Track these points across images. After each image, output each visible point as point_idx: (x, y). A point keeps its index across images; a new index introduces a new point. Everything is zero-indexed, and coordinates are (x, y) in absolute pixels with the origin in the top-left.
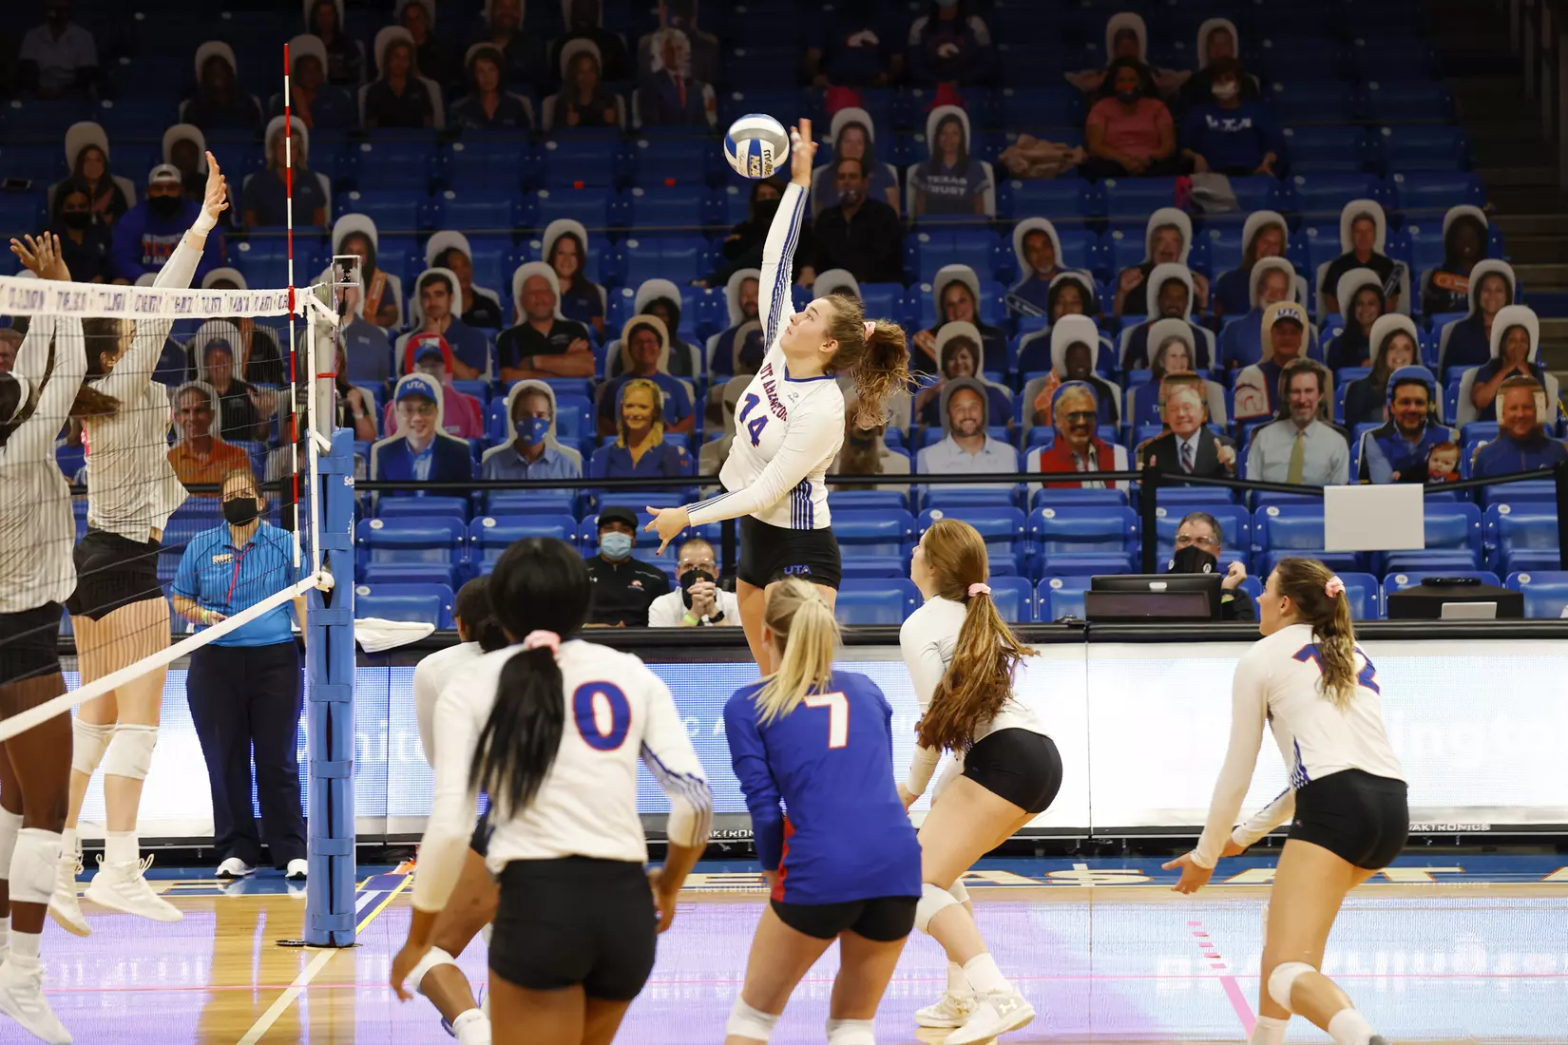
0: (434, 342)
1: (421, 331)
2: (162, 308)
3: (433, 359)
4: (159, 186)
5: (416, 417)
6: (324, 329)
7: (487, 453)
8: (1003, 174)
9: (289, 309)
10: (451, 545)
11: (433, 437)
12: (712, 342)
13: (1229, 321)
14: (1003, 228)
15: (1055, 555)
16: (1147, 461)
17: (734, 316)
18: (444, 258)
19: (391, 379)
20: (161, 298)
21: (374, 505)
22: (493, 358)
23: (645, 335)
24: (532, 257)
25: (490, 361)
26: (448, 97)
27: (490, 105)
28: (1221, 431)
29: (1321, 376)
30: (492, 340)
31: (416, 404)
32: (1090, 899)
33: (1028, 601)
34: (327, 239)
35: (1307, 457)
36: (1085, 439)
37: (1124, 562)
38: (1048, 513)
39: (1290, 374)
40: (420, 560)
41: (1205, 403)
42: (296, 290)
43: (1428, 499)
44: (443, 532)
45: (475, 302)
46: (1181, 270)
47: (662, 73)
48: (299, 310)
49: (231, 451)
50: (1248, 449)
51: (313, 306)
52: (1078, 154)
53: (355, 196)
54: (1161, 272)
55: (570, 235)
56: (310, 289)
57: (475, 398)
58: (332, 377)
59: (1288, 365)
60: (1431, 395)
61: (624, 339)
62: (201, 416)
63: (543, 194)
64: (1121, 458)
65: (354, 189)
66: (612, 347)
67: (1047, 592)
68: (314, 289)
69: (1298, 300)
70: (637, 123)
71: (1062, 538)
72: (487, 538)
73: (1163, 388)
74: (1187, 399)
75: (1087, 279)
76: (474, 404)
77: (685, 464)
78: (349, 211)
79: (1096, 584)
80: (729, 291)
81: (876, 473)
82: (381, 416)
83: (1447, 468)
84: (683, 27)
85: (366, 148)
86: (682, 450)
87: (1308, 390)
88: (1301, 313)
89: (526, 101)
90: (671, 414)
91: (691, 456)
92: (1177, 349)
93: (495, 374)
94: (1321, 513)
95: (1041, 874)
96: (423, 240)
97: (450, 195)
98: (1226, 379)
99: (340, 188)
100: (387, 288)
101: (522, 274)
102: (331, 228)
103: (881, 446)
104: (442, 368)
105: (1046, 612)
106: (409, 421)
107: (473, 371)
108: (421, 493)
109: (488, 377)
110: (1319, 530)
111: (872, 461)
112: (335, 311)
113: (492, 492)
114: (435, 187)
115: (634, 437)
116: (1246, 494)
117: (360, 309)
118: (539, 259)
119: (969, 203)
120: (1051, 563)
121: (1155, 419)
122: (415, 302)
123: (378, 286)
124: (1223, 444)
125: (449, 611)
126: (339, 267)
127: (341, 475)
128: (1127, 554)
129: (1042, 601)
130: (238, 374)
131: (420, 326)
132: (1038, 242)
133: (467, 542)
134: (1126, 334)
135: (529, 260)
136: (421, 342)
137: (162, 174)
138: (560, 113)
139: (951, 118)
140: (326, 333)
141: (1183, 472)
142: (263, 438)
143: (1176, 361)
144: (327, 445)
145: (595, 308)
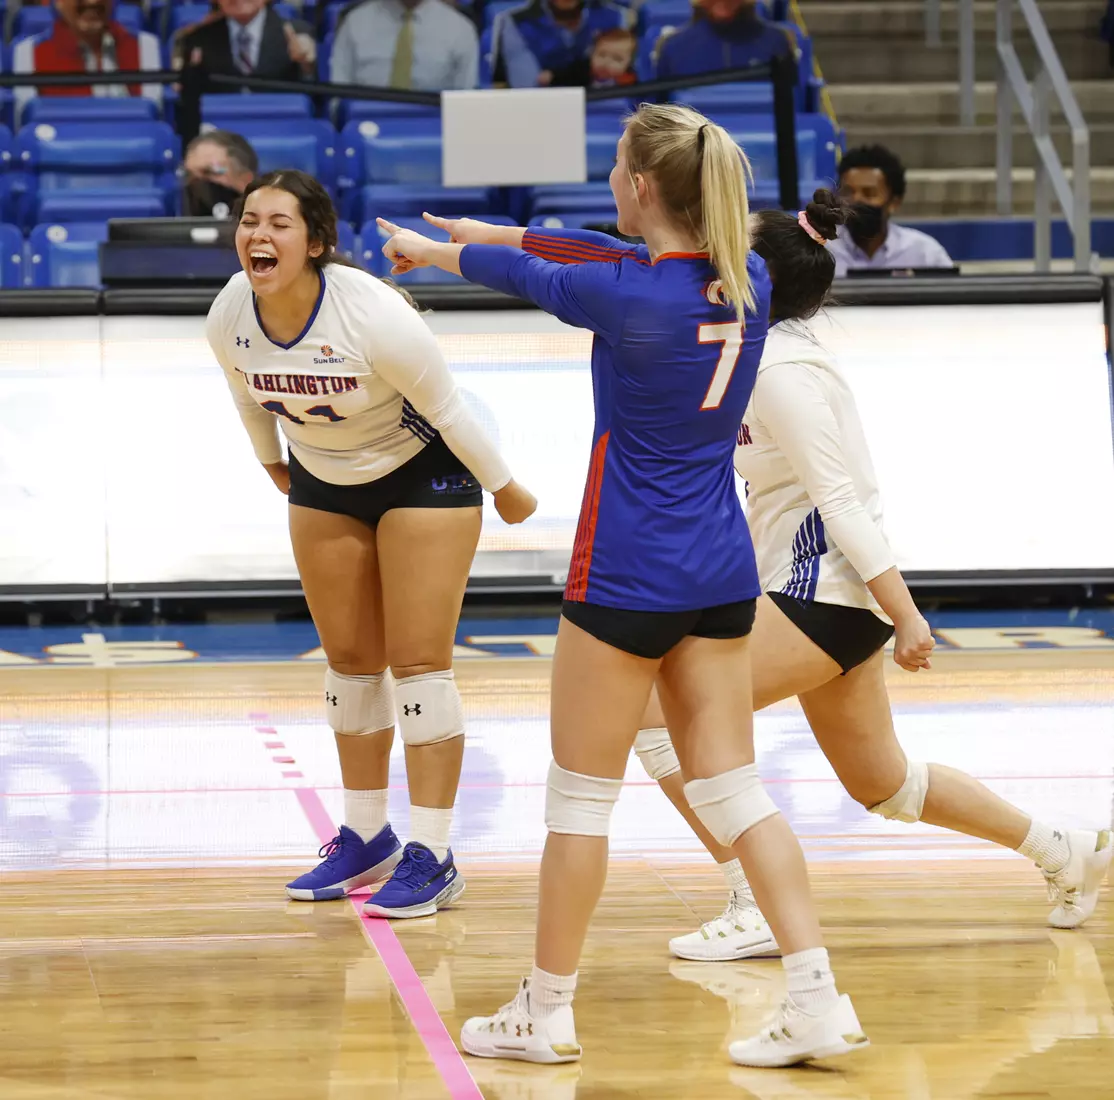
15: (54, 193)
16: (187, 56)
28: (294, 13)
32: (108, 684)
33: (16, 259)
35: (419, 50)
36: (98, 25)
37: (156, 203)
38: (45, 133)
43: (590, 112)
50: (333, 41)
64: (149, 52)
67: (44, 246)
71: (65, 168)
79: (115, 233)
83: (617, 67)
94: (437, 130)
95: (38, 651)
105: (43, 275)
110: (435, 156)
116: (330, 105)
120: (50, 204)
124: (298, 31)
128: (159, 191)
129: (36, 259)
141: (238, 73)
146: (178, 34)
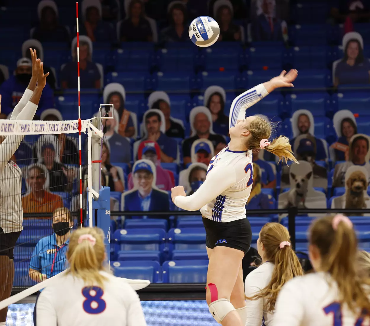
0: (152, 145)
1: (146, 139)
2: (14, 129)
3: (151, 153)
4: (21, 68)
5: (143, 181)
6: (96, 139)
9: (78, 130)
10: (159, 242)
11: (151, 190)
17: (295, 132)
18: (158, 104)
19: (131, 162)
20: (14, 125)
21: (123, 223)
22: (180, 151)
24: (199, 103)
25: (179, 154)
26: (160, 27)
27: (180, 31)
30: (180, 144)
31: (143, 174)
34: (101, 95)
40: (145, 249)
42: (82, 121)
44: (156, 236)
45: (172, 125)
47: (262, 16)
48: (83, 130)
49: (54, 197)
51: (91, 129)
53: (115, 74)
55: (217, 94)
56: (89, 120)
57: (172, 172)
58: (100, 162)
62: (40, 180)
63: (205, 74)
65: (114, 71)
68: (91, 121)
70: (250, 40)
72: (176, 239)
76: (171, 174)
77: (271, 203)
78: (112, 81)
80: (293, 120)
81: (363, 208)
82: (126, 180)
85: (120, 51)
86: (270, 197)
90: (265, 179)
91: (274, 200)
93: (181, 159)
96: (147, 95)
97: (160, 74)
99: (108, 70)
100: (130, 119)
101: (194, 112)
102: (103, 89)
103: (365, 195)
104: (156, 157)
106: (139, 183)
107: (171, 159)
108: (145, 217)
109: (178, 161)
111: (361, 202)
112: (101, 131)
113: (179, 217)
114: (153, 70)
117: (117, 129)
118: (202, 105)
122: (143, 126)
123: (125, 117)
125: (158, 274)
126: (104, 109)
127: (105, 209)
130: (58, 160)
131: (146, 137)
133: (167, 241)
135: (198, 105)
136: (146, 144)
137: (24, 62)
140: (97, 141)
142: (70, 190)
144: (97, 195)
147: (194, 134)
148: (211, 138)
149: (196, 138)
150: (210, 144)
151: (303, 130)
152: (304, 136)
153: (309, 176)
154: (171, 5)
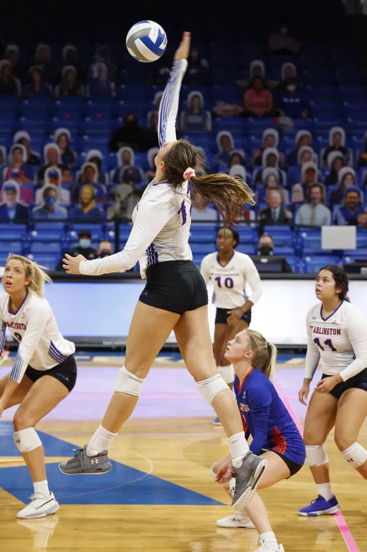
0: (16, 170)
1: (12, 166)
3: (16, 176)
5: (10, 196)
7: (35, 209)
8: (214, 116)
10: (21, 241)
12: (113, 172)
13: (291, 168)
14: (213, 134)
16: (261, 215)
17: (120, 163)
18: (21, 141)
22: (37, 175)
23: (90, 169)
24: (51, 141)
25: (36, 177)
27: (37, 88)
29: (321, 188)
30: (37, 170)
31: (10, 192)
35: (316, 216)
37: (253, 251)
39: (311, 188)
40: (11, 246)
41: (282, 197)
43: (357, 232)
44: (18, 236)
45: (31, 157)
46: (274, 150)
47: (97, 79)
50: (296, 213)
52: (240, 109)
54: (268, 151)
55: (64, 134)
57: (30, 190)
59: (311, 184)
60: (359, 195)
61: (82, 171)
63: (55, 119)
64: (252, 215)
66: (78, 173)
69: (314, 161)
70: (88, 95)
72: (34, 239)
73: (268, 191)
74: (276, 196)
75: (242, 153)
77: (102, 214)
80: (119, 154)
83: (364, 221)
84: (105, 62)
87: (317, 193)
88: (315, 166)
89: (50, 87)
90: (98, 197)
91: (104, 212)
92: (272, 178)
94: (320, 235)
96: (13, 135)
97: (23, 119)
98: (289, 188)
100: (1, 151)
101: (48, 147)
104: (19, 179)
106: (7, 198)
107: (30, 180)
108: (11, 223)
109: (35, 182)
110: (319, 242)
113: (36, 223)
114: (18, 116)
115: (85, 205)
116: (295, 229)
118: (53, 142)
119: (202, 125)
121: (264, 202)
124: (288, 210)
131: (12, 164)
132: (225, 140)
133: (27, 241)
134: (255, 172)
136: (12, 170)
138: (61, 92)
139: (196, 96)
141: (272, 220)
143: (272, 182)
145: (72, 160)
146: (260, 211)
147: (47, 162)
148: (59, 166)
149: (49, 166)
150: (59, 171)
151: (126, 162)
152: (127, 167)
153: (130, 195)
154: (32, 68)
